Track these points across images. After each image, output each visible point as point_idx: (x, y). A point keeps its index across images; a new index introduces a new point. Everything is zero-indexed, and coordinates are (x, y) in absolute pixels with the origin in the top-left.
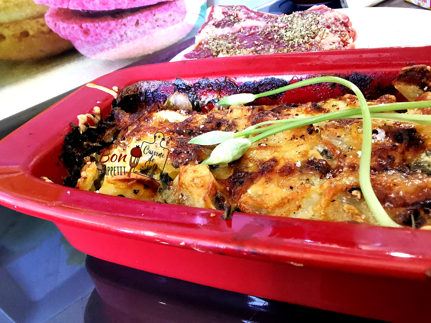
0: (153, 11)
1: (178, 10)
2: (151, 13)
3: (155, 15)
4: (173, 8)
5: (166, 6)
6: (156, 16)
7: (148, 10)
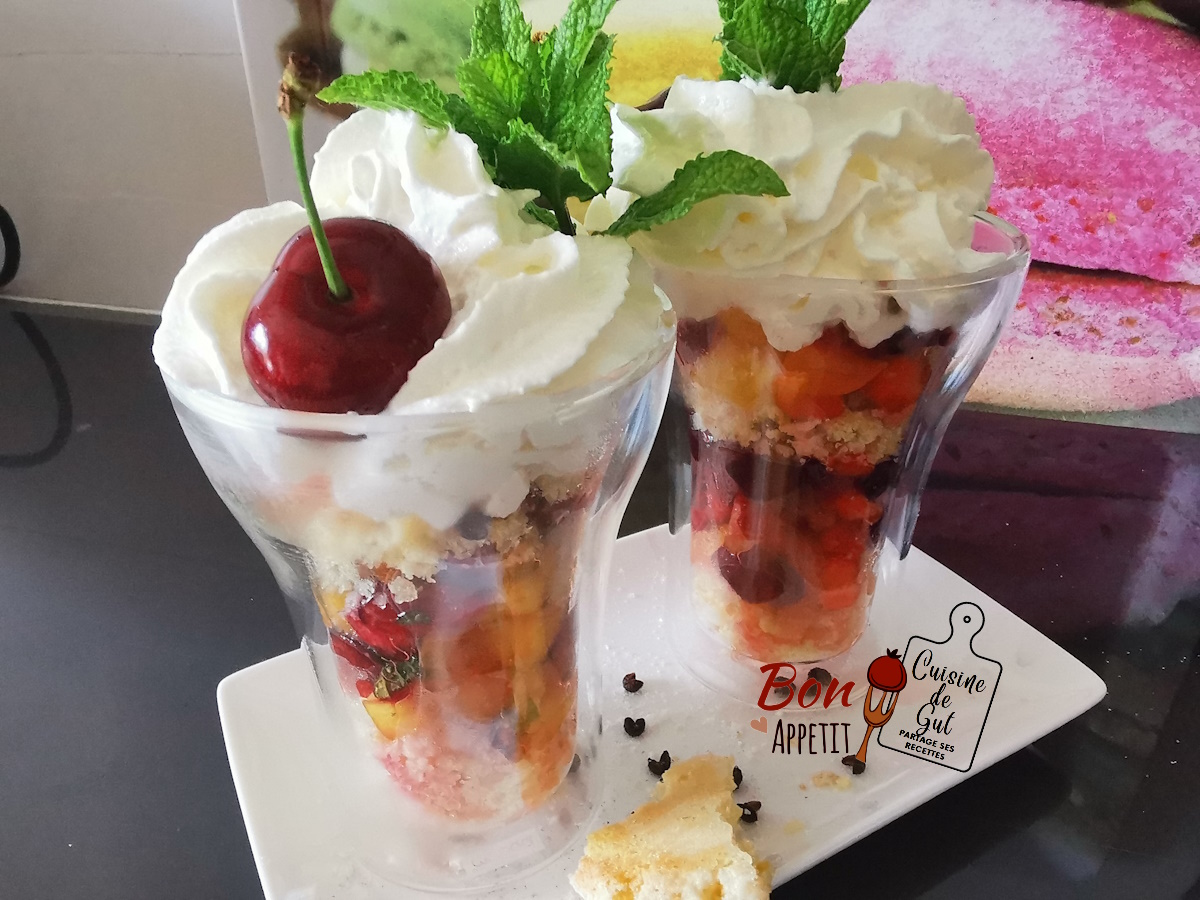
0: (1066, 288)
1: (1176, 319)
2: (1057, 288)
3: (1065, 299)
4: (1155, 305)
5: (1131, 291)
6: (1069, 304)
7: (1049, 279)
